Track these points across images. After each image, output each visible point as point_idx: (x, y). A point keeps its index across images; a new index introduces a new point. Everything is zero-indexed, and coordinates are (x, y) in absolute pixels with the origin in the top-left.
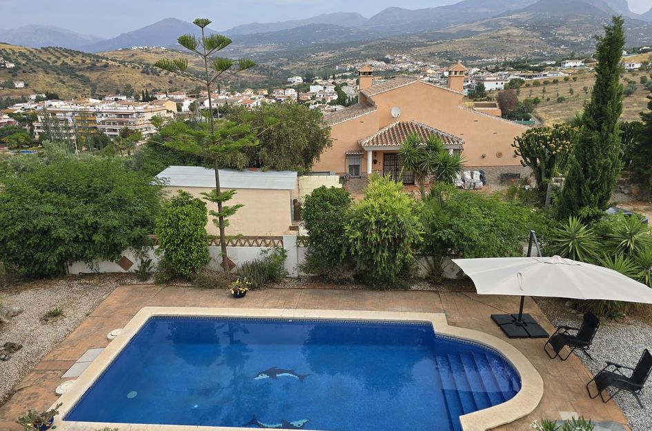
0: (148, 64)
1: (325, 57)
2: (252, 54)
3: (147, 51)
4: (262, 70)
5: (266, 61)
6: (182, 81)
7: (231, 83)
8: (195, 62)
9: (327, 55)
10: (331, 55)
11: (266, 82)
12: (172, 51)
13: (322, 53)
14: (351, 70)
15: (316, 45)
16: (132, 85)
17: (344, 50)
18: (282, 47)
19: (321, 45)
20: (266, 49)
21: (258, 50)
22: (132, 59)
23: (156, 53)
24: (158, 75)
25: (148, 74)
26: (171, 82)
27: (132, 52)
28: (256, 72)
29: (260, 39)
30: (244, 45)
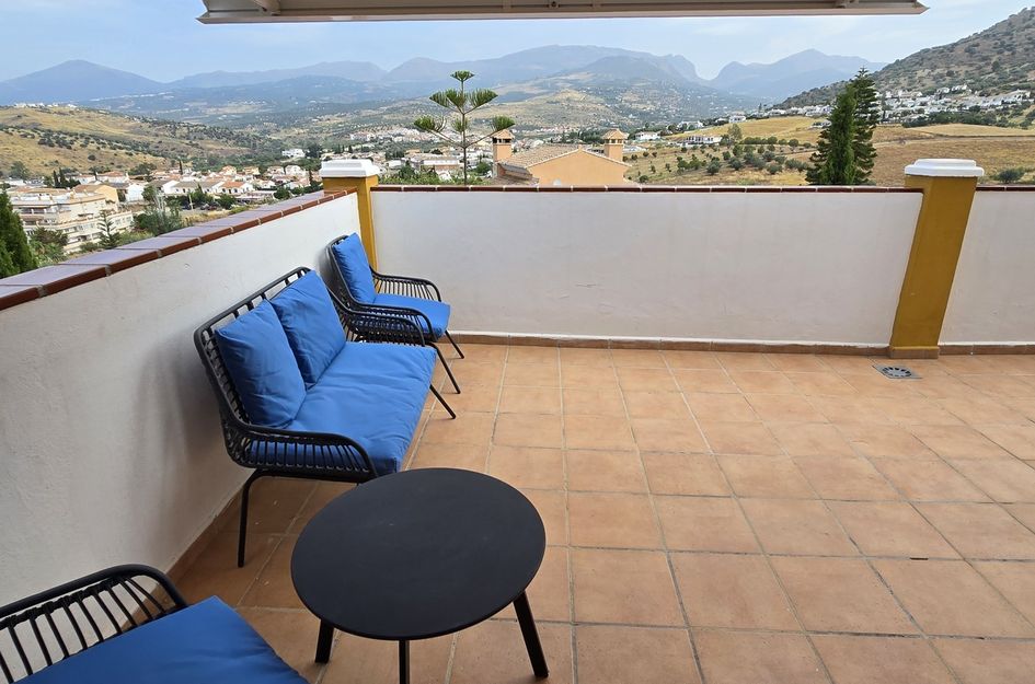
0: (49, 131)
1: (332, 122)
2: (220, 116)
3: (44, 110)
4: (239, 140)
5: (244, 126)
6: (112, 156)
7: (192, 159)
8: (130, 128)
9: (335, 120)
10: (340, 120)
11: (248, 157)
12: (88, 110)
13: (327, 117)
14: (372, 141)
15: (318, 105)
16: (25, 163)
17: (358, 113)
18: (265, 107)
19: (324, 105)
20: (239, 111)
21: (228, 111)
22: (19, 123)
23: (60, 113)
24: (70, 148)
25: (52, 146)
26: (92, 158)
27: (18, 113)
28: (230, 142)
29: (230, 95)
30: (205, 104)
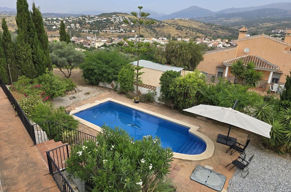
0: (179, 26)
1: (267, 25)
2: (227, 22)
3: (181, 20)
4: (230, 30)
5: (234, 26)
6: (191, 33)
7: (213, 36)
8: (200, 25)
9: (269, 25)
10: (271, 25)
11: (230, 36)
12: (191, 20)
13: (266, 23)
14: (281, 33)
15: (264, 19)
16: (171, 34)
17: (280, 22)
18: (243, 20)
19: (267, 19)
20: (235, 21)
21: (231, 21)
22: (174, 23)
23: (184, 21)
24: (182, 30)
25: (178, 30)
26: (186, 34)
27: (175, 20)
28: (227, 31)
29: (234, 15)
30: (224, 18)
